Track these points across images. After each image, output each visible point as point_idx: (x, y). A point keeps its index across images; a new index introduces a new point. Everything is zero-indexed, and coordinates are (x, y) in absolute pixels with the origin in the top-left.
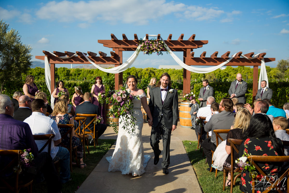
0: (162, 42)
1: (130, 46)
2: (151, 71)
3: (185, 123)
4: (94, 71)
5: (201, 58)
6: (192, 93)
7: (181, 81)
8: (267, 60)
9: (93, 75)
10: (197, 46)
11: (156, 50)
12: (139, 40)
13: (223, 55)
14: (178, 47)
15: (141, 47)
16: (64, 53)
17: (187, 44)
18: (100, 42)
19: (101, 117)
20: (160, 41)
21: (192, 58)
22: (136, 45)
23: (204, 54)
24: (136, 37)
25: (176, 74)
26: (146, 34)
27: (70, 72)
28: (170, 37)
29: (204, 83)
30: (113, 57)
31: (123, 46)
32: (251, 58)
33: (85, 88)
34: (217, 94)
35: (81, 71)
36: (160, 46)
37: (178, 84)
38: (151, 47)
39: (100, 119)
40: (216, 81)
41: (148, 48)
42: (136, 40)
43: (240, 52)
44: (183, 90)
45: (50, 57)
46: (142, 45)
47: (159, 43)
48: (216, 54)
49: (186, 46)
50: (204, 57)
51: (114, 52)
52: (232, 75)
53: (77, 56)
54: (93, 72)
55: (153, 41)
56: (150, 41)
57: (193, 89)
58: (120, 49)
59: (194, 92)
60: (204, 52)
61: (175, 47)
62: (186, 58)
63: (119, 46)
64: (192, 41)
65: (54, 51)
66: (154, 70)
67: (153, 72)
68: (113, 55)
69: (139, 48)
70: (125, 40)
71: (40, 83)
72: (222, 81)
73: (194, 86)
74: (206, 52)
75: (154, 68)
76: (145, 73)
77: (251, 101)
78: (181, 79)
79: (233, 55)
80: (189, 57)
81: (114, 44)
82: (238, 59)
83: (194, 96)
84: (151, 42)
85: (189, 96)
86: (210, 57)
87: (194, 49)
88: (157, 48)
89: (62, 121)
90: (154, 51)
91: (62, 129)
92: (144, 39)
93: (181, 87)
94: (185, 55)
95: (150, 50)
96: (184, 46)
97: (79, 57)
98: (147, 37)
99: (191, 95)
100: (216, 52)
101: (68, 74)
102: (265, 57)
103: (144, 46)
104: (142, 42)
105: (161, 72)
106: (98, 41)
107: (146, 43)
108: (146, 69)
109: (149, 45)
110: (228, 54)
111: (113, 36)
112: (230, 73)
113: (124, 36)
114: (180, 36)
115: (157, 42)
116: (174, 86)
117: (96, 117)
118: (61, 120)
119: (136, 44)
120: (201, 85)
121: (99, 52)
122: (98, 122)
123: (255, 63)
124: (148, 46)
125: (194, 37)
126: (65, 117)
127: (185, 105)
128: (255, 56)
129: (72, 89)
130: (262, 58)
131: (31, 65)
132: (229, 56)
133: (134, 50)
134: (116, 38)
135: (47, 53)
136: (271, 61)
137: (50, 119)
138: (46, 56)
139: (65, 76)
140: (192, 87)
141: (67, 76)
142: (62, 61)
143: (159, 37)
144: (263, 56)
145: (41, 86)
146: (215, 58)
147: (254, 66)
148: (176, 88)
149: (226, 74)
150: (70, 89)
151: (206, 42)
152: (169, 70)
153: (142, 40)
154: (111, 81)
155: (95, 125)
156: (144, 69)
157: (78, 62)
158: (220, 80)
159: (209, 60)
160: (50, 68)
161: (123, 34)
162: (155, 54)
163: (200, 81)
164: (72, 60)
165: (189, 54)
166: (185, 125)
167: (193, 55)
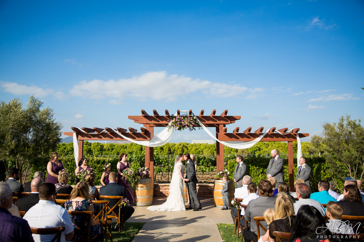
0: (195, 118)
1: (161, 122)
2: (184, 145)
3: (220, 202)
4: (128, 146)
5: (235, 134)
6: (226, 170)
7: (214, 156)
8: (301, 136)
9: (127, 150)
10: (229, 121)
11: (188, 125)
12: (170, 115)
13: (256, 131)
14: (211, 122)
15: (173, 123)
16: (93, 129)
17: (220, 120)
18: (130, 118)
19: (127, 199)
20: (192, 116)
21: (225, 134)
22: (167, 121)
23: (238, 130)
24: (167, 112)
25: (208, 149)
26: (178, 110)
27: (103, 147)
28: (202, 113)
29: (238, 160)
30: (144, 133)
31: (153, 122)
32: (285, 133)
33: (114, 165)
34: (252, 170)
35: (115, 146)
36: (192, 122)
37: (211, 160)
38: (183, 123)
39: (125, 202)
40: (250, 156)
41: (179, 124)
42: (167, 115)
43: (274, 127)
44: (216, 166)
45: (78, 133)
46: (174, 121)
47: (191, 118)
48: (250, 130)
49: (218, 122)
50: (237, 133)
51: (145, 128)
52: (264, 150)
53: (106, 132)
54: (126, 147)
55: (185, 117)
56: (182, 116)
57: (226, 165)
58: (151, 125)
59: (228, 169)
60: (237, 127)
61: (207, 122)
62: (218, 134)
63: (149, 122)
64: (224, 117)
65: (83, 128)
66: (187, 144)
67: (186, 147)
68: (143, 132)
69: (170, 124)
70: (156, 115)
71: (68, 160)
72: (256, 157)
73: (228, 162)
74: (239, 128)
75: (187, 143)
76: (178, 148)
77: (287, 177)
78: (214, 153)
79: (266, 131)
80: (222, 132)
81: (144, 120)
82: (271, 134)
83: (228, 173)
84: (182, 118)
85: (223, 173)
86: (243, 133)
87: (226, 125)
88: (189, 123)
89: (80, 207)
90: (186, 127)
91: (78, 217)
92: (176, 115)
93: (214, 163)
94: (218, 130)
95: (181, 126)
96: (217, 121)
97: (108, 133)
98: (179, 113)
99: (226, 173)
100: (250, 128)
101: (102, 149)
102: (298, 132)
103: (176, 122)
104: (173, 118)
105: (194, 147)
106: (129, 116)
107: (178, 119)
108: (179, 144)
109: (181, 121)
110: (262, 129)
111: (143, 112)
112: (261, 147)
113: (155, 112)
114: (212, 111)
115: (189, 118)
116: (207, 162)
117: (121, 200)
118: (78, 206)
119: (168, 119)
120: (234, 162)
121: (129, 128)
122: (123, 205)
123: (289, 139)
124: (179, 122)
125: (226, 113)
126: (83, 203)
127: (219, 183)
128: (289, 131)
129: (100, 166)
130: (296, 133)
131: (60, 142)
132: (263, 132)
133: (165, 125)
134: (147, 114)
135: (75, 129)
136: (305, 136)
137: (61, 209)
138: (74, 132)
139: (99, 151)
140: (225, 163)
141: (100, 151)
142: (91, 138)
143: (191, 113)
144: (297, 132)
145: (69, 163)
146: (248, 134)
147: (288, 142)
148: (209, 164)
149: (258, 149)
150: (98, 166)
151: (239, 118)
152: (202, 145)
153: (173, 116)
154: (142, 157)
155: (121, 208)
156: (177, 143)
157: (107, 138)
158: (254, 156)
159: (242, 135)
160: (78, 144)
161: (154, 110)
162: (187, 129)
163: (233, 157)
164: (101, 136)
165: (222, 130)
166: (219, 205)
167: (226, 130)
